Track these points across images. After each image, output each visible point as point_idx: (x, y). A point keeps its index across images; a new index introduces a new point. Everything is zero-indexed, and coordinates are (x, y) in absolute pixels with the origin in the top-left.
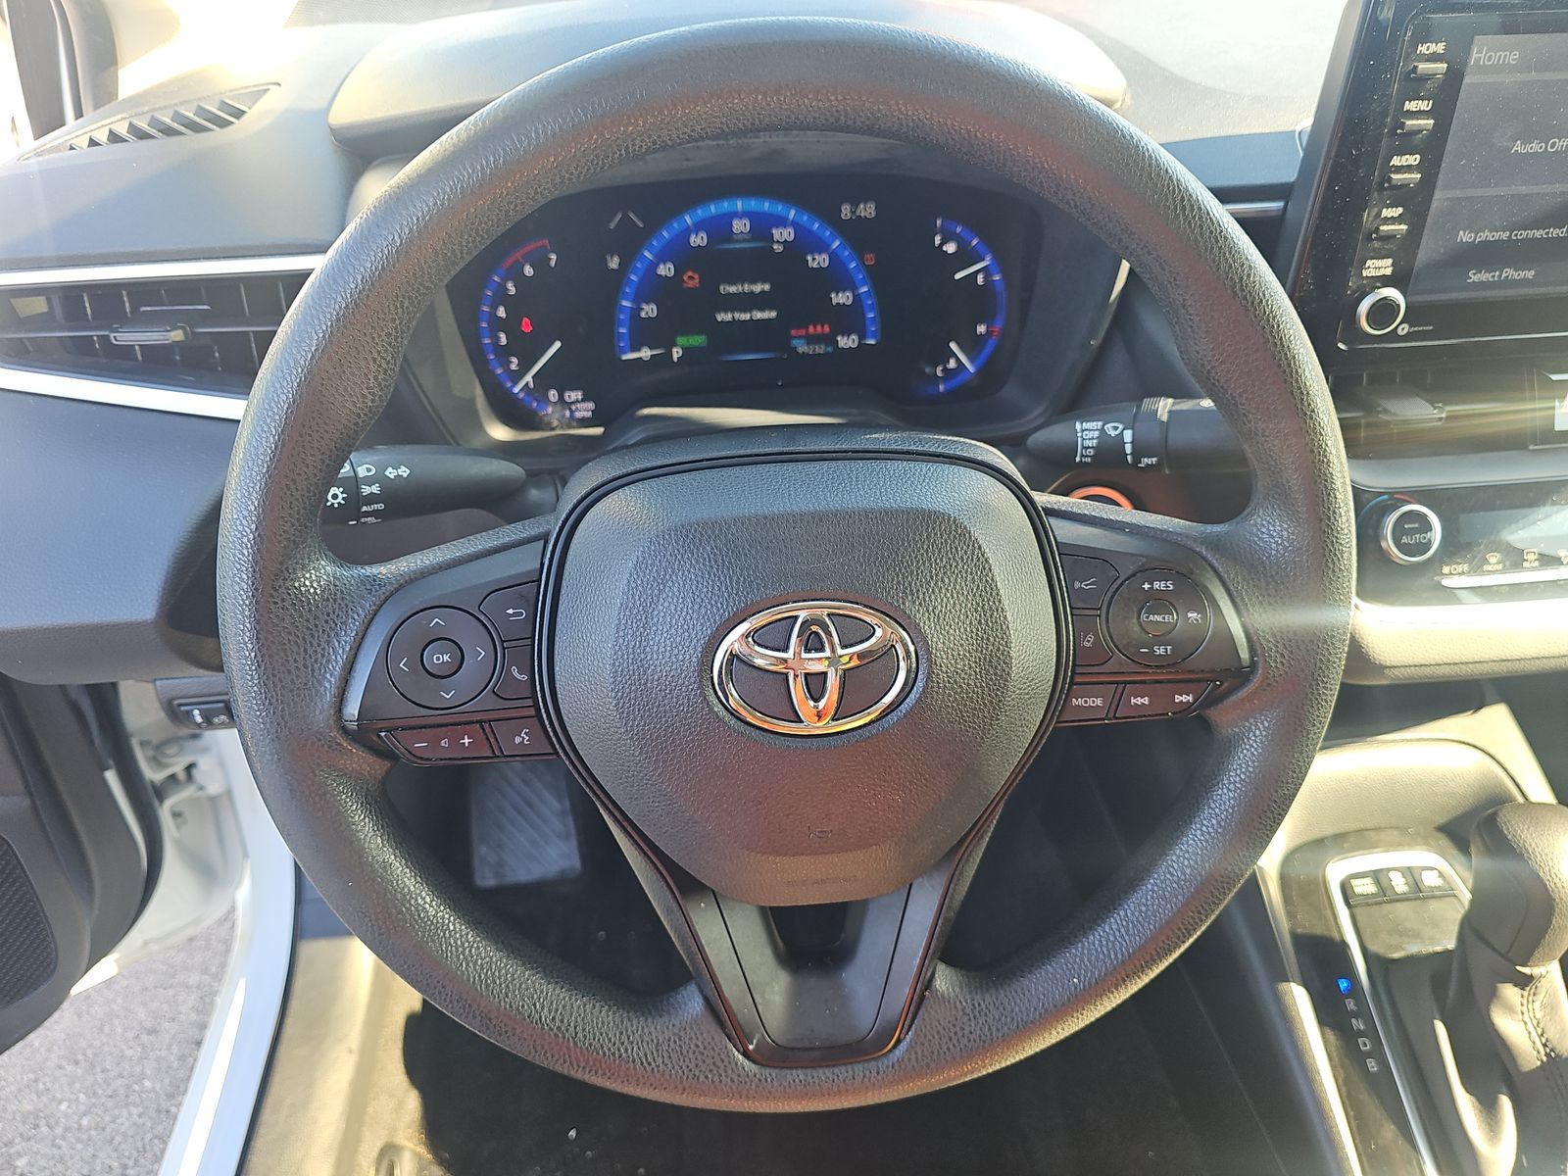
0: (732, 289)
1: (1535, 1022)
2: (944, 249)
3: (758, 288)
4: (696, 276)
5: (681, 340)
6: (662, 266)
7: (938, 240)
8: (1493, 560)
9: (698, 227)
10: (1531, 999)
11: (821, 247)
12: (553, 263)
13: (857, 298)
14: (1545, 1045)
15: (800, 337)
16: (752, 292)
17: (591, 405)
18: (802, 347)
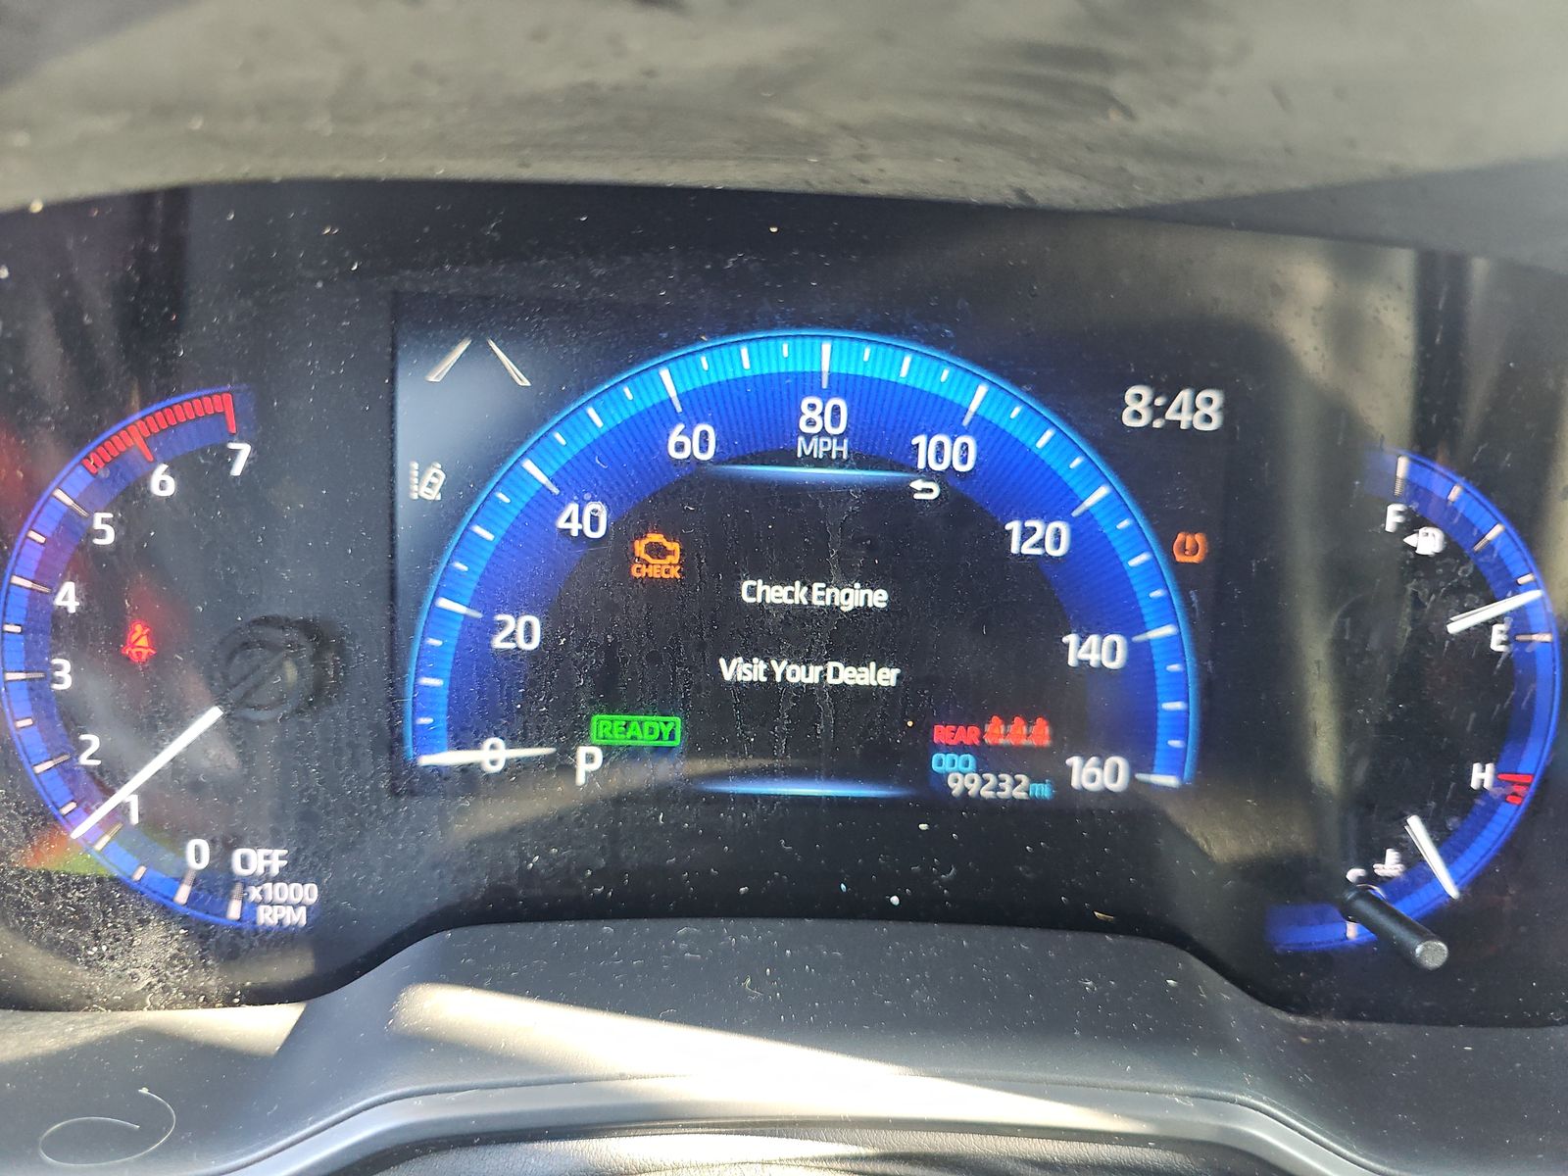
0: (776, 595)
2: (1410, 540)
3: (853, 598)
4: (674, 546)
5: (606, 726)
6: (573, 508)
7: (1393, 517)
9: (699, 404)
11: (1055, 500)
12: (237, 470)
13: (1140, 655)
15: (960, 749)
16: (834, 610)
17: (309, 893)
18: (961, 776)
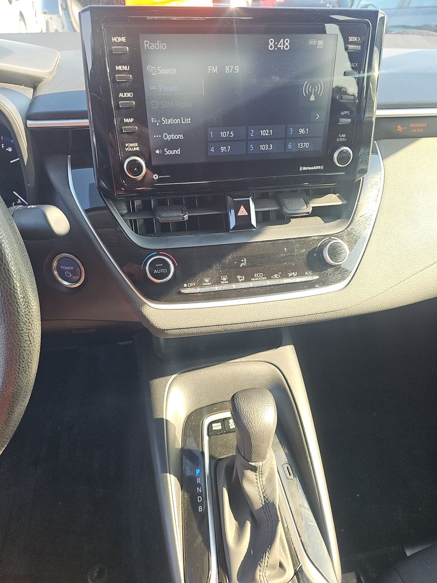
1: (262, 486)
8: (207, 281)
10: (260, 477)
14: (264, 497)
